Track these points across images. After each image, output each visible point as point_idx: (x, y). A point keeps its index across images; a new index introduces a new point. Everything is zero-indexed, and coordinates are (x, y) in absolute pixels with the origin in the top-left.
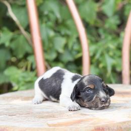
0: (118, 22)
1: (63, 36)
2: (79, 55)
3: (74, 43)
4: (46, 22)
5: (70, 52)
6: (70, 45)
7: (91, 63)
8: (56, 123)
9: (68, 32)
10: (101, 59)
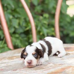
4: (6, 11)
6: (21, 23)
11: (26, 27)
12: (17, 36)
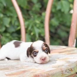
0: (40, 6)
1: (8, 17)
2: (19, 28)
3: (15, 21)
5: (13, 26)
6: (13, 22)
7: (26, 32)
8: (11, 73)
9: (12, 15)
10: (32, 30)
11: (18, 26)
12: (8, 35)
